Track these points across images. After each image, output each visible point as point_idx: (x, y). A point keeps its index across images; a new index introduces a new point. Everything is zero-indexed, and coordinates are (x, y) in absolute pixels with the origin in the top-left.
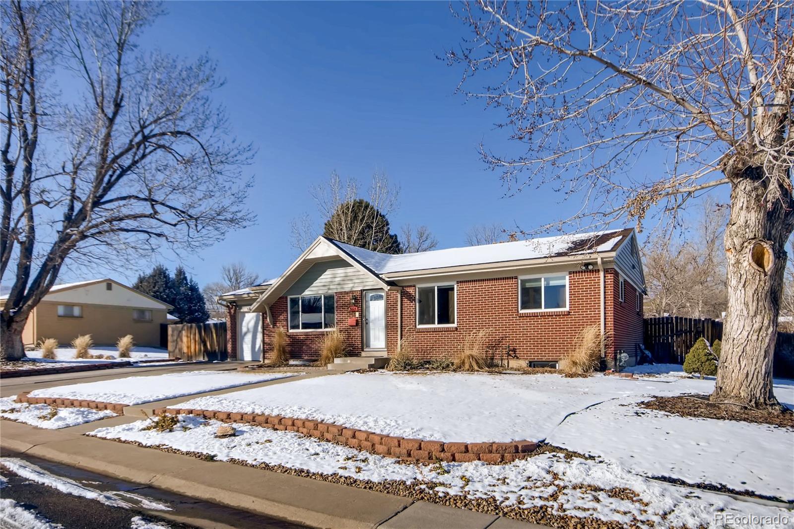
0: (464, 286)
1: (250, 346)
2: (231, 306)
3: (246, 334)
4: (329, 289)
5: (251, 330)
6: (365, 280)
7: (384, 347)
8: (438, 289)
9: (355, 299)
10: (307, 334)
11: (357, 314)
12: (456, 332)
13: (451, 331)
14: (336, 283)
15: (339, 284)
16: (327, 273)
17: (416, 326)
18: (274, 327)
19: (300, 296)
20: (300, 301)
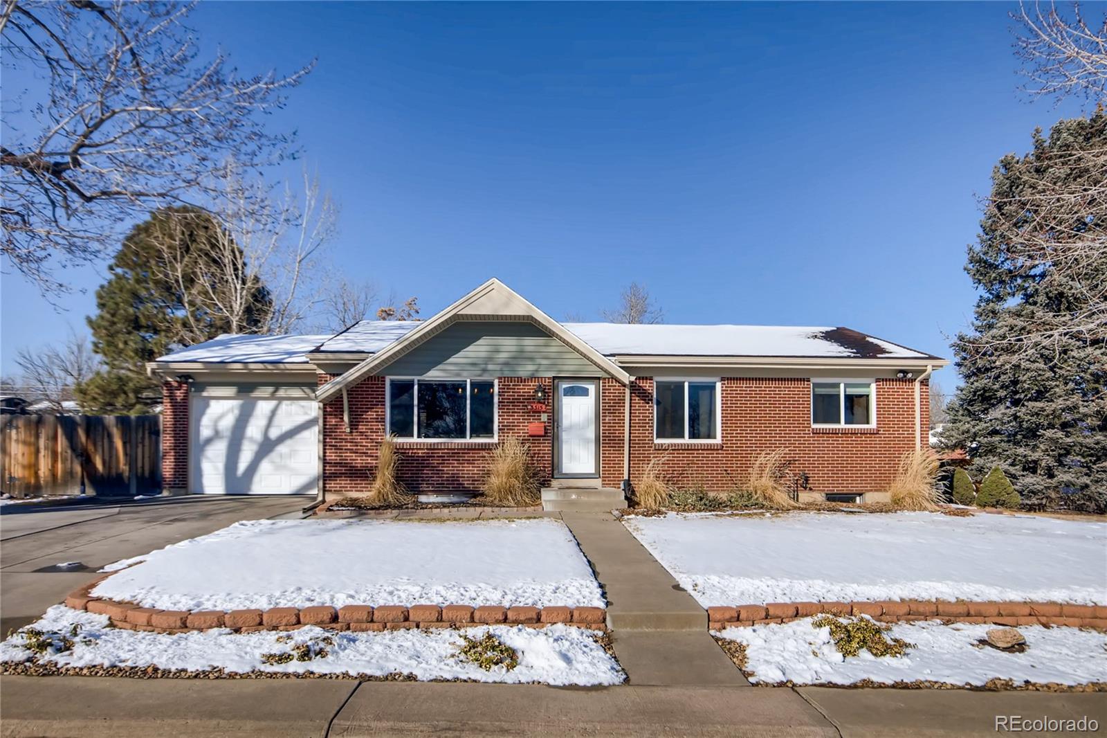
0: (734, 385)
1: (221, 466)
2: (175, 384)
3: (209, 441)
4: (485, 370)
5: (227, 434)
6: (560, 361)
7: (594, 472)
8: (689, 386)
9: (544, 391)
10: (432, 448)
11: (544, 417)
12: (720, 452)
13: (711, 450)
14: (501, 361)
15: (506, 364)
16: (480, 342)
17: (653, 440)
18: (351, 432)
19: (416, 378)
20: (416, 387)
